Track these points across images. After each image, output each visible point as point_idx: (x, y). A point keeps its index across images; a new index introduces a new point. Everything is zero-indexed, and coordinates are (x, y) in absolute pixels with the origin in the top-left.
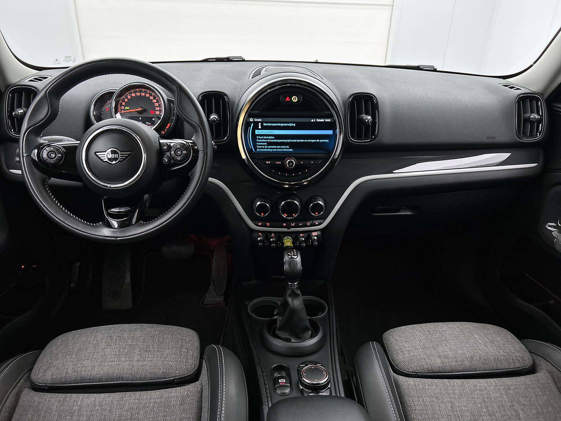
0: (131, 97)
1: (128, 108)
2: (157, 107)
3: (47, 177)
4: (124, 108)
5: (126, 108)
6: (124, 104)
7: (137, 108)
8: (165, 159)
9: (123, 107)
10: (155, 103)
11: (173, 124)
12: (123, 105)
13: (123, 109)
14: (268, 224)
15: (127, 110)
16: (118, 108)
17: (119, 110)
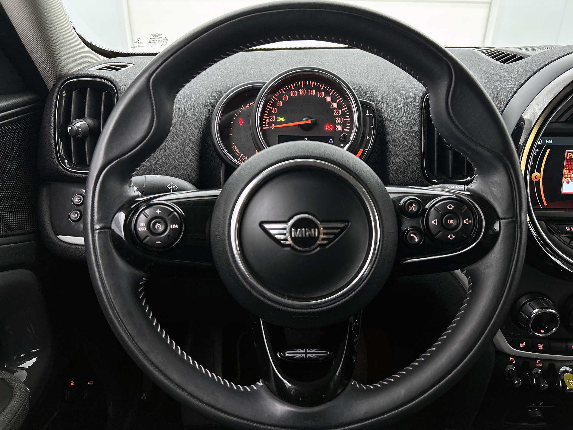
0: (290, 97)
1: (283, 119)
2: (339, 116)
3: (142, 273)
4: (276, 119)
5: (279, 119)
6: (275, 111)
7: (301, 120)
8: (412, 235)
9: (273, 118)
10: (335, 108)
11: (367, 150)
12: (273, 114)
13: (273, 122)
14: (541, 347)
15: (281, 123)
16: (265, 118)
17: (265, 124)
